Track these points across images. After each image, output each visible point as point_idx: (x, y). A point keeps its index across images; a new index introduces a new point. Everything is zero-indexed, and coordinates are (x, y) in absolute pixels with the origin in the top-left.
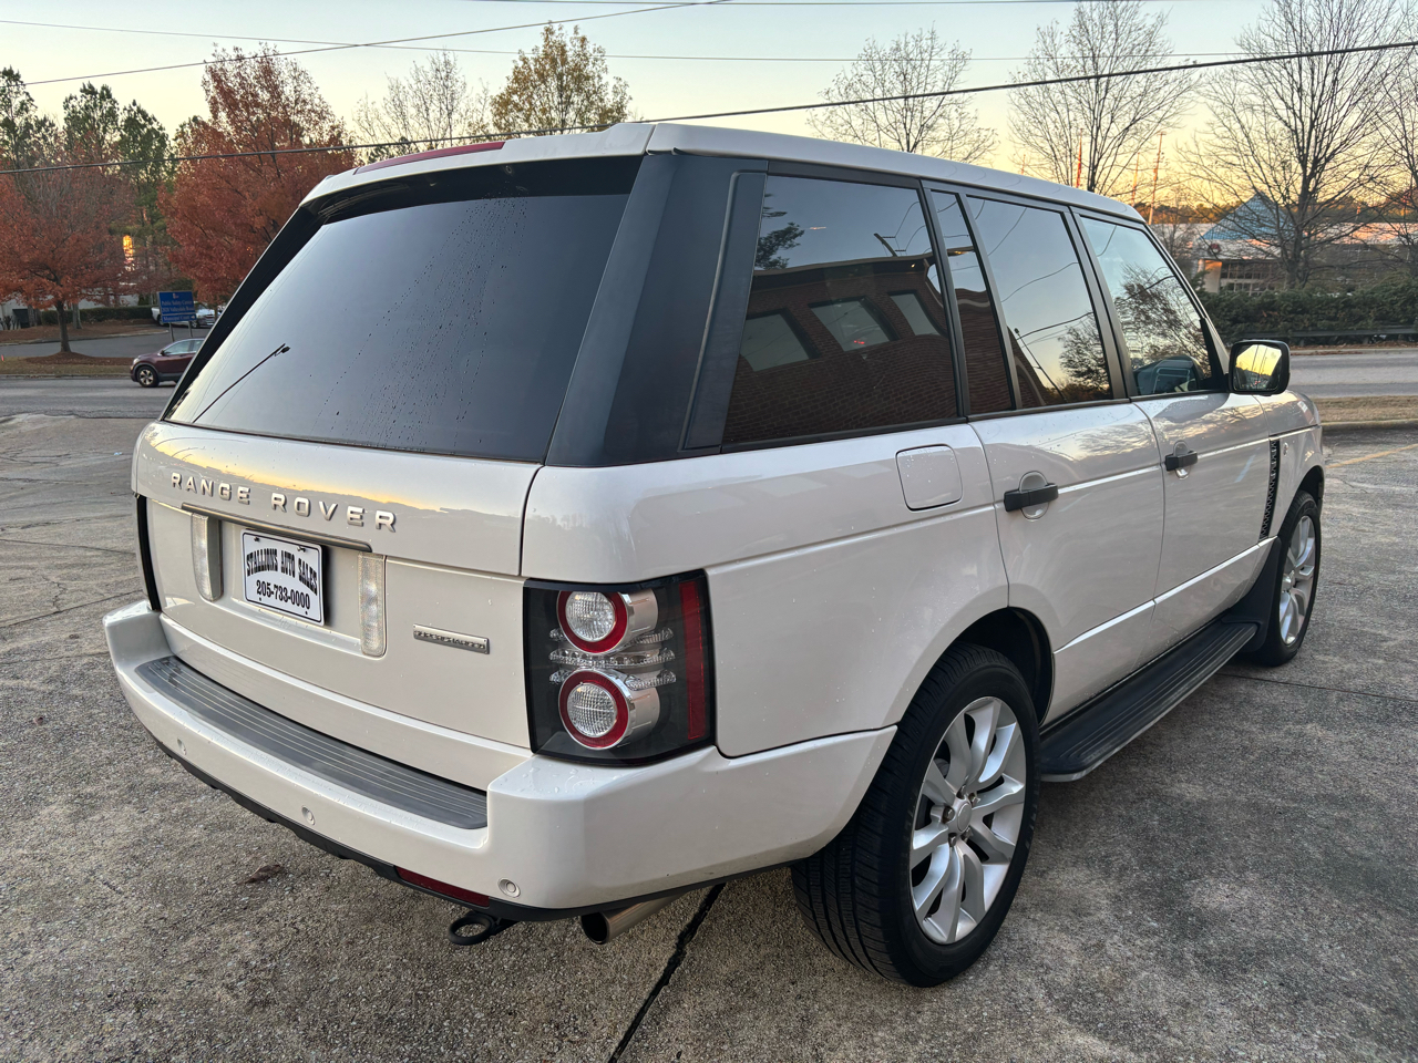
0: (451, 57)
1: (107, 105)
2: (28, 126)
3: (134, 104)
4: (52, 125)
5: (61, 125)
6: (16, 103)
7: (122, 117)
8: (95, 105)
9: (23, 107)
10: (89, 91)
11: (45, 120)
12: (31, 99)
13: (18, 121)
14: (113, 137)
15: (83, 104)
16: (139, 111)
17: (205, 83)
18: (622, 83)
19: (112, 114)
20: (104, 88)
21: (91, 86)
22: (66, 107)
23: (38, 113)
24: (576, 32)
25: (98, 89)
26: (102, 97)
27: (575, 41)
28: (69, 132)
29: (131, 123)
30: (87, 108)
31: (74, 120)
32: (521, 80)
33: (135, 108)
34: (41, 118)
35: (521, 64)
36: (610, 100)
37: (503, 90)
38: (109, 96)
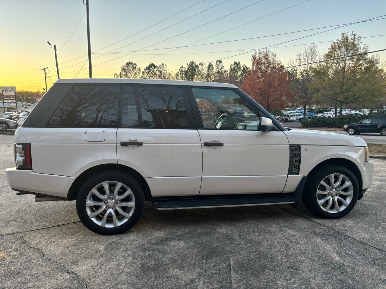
0: (315, 45)
1: (239, 66)
2: (222, 72)
3: (245, 65)
4: (227, 72)
5: (229, 71)
6: (220, 67)
7: (242, 68)
8: (236, 66)
9: (221, 68)
10: (235, 63)
11: (226, 70)
12: (223, 66)
13: (220, 71)
14: (239, 73)
15: (234, 66)
16: (246, 67)
17: (252, 59)
18: (366, 46)
19: (240, 68)
20: (239, 62)
21: (236, 62)
22: (230, 67)
23: (224, 69)
24: (352, 33)
25: (237, 62)
26: (238, 64)
27: (352, 36)
28: (230, 73)
29: (244, 70)
30: (234, 67)
31: (231, 70)
32: (333, 48)
33: (245, 66)
34: (225, 70)
35: (333, 44)
36: (362, 51)
37: (327, 52)
38: (239, 64)
